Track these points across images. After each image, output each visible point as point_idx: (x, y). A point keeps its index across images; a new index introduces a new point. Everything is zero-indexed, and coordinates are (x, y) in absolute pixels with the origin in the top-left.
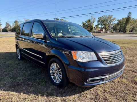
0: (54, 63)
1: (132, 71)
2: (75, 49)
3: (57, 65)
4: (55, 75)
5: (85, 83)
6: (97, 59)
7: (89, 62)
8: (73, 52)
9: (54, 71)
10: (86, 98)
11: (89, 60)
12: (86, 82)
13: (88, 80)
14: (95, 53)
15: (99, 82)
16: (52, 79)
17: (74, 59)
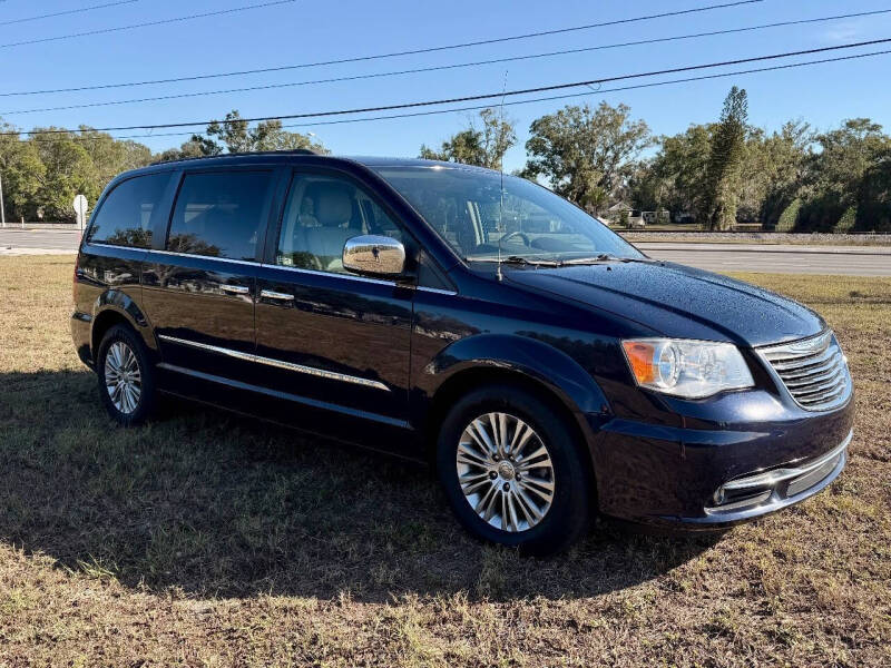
0: (492, 416)
3: (520, 424)
4: (500, 488)
5: (707, 511)
6: (751, 383)
7: (721, 395)
8: (627, 345)
9: (489, 460)
12: (712, 504)
14: (740, 348)
15: (768, 501)
17: (640, 380)
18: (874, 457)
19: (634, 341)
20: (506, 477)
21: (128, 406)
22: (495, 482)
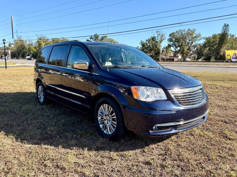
0: (105, 105)
1: (222, 121)
2: (136, 83)
3: (110, 107)
4: (106, 123)
5: (150, 131)
9: (104, 116)
10: (152, 154)
11: (155, 100)
12: (152, 130)
13: (154, 128)
14: (163, 89)
16: (101, 129)
17: (135, 97)
18: (225, 122)
19: (134, 87)
20: (108, 120)
21: (42, 100)
22: (105, 122)
